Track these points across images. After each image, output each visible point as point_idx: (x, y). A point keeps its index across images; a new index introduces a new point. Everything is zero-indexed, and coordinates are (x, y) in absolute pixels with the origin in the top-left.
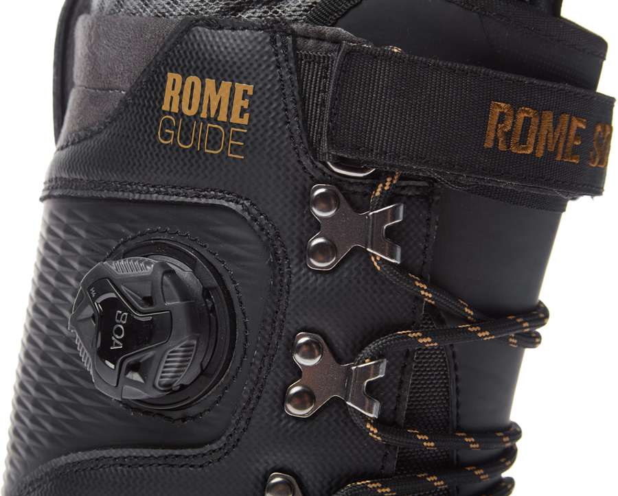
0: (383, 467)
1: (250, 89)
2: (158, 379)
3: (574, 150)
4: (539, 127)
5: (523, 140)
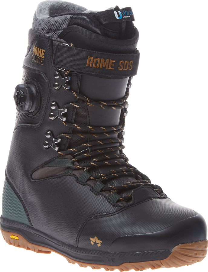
0: (69, 132)
1: (44, 51)
2: (25, 109)
3: (112, 67)
4: (100, 62)
5: (96, 65)
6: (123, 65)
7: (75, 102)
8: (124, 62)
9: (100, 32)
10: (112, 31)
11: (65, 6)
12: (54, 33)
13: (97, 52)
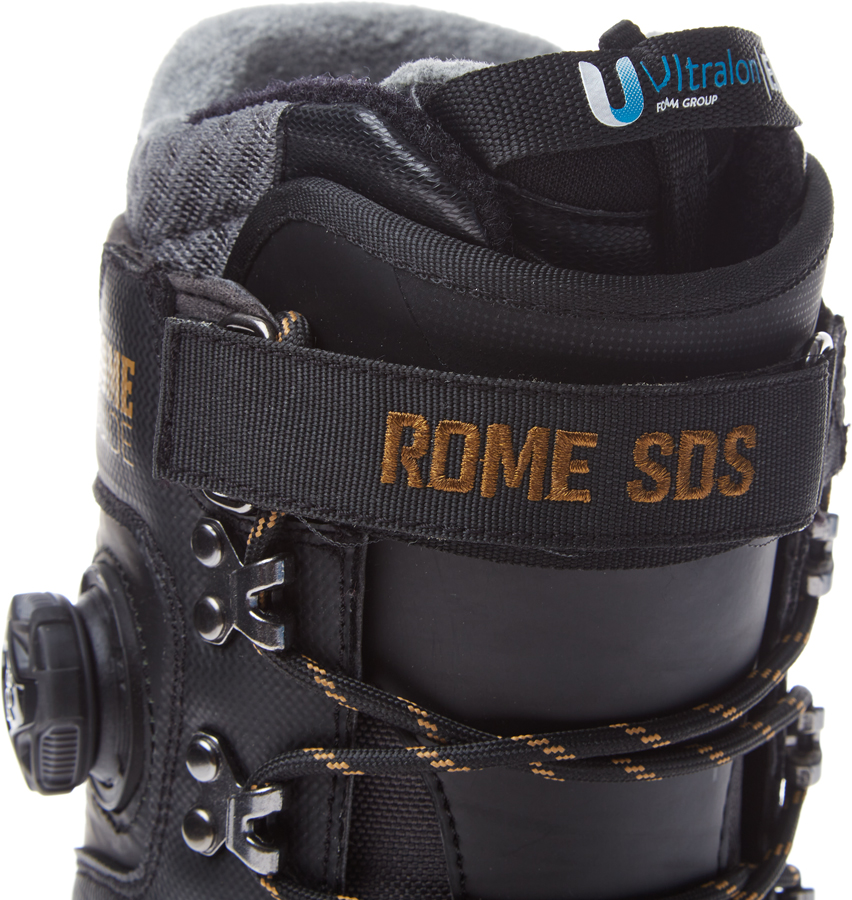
1: (132, 366)
3: (573, 482)
4: (482, 449)
5: (450, 469)
6: (670, 464)
7: (338, 735)
8: (676, 439)
9: (468, 226)
10: (579, 210)
11: (392, 37)
12: (211, 237)
13: (448, 376)
